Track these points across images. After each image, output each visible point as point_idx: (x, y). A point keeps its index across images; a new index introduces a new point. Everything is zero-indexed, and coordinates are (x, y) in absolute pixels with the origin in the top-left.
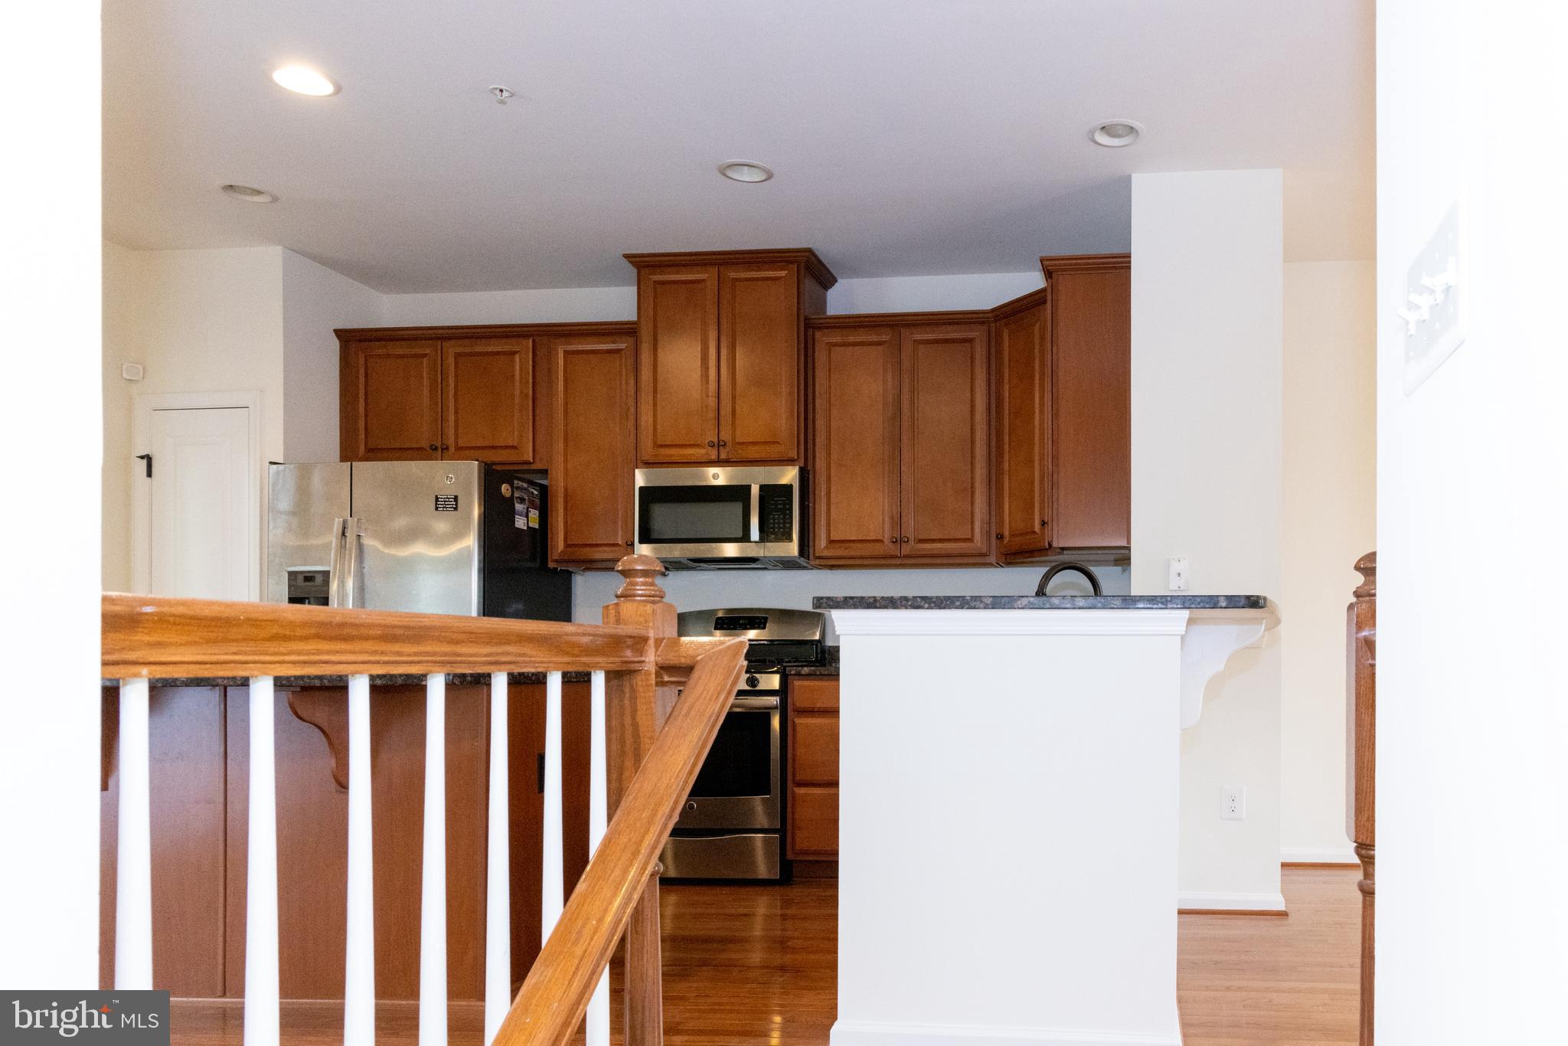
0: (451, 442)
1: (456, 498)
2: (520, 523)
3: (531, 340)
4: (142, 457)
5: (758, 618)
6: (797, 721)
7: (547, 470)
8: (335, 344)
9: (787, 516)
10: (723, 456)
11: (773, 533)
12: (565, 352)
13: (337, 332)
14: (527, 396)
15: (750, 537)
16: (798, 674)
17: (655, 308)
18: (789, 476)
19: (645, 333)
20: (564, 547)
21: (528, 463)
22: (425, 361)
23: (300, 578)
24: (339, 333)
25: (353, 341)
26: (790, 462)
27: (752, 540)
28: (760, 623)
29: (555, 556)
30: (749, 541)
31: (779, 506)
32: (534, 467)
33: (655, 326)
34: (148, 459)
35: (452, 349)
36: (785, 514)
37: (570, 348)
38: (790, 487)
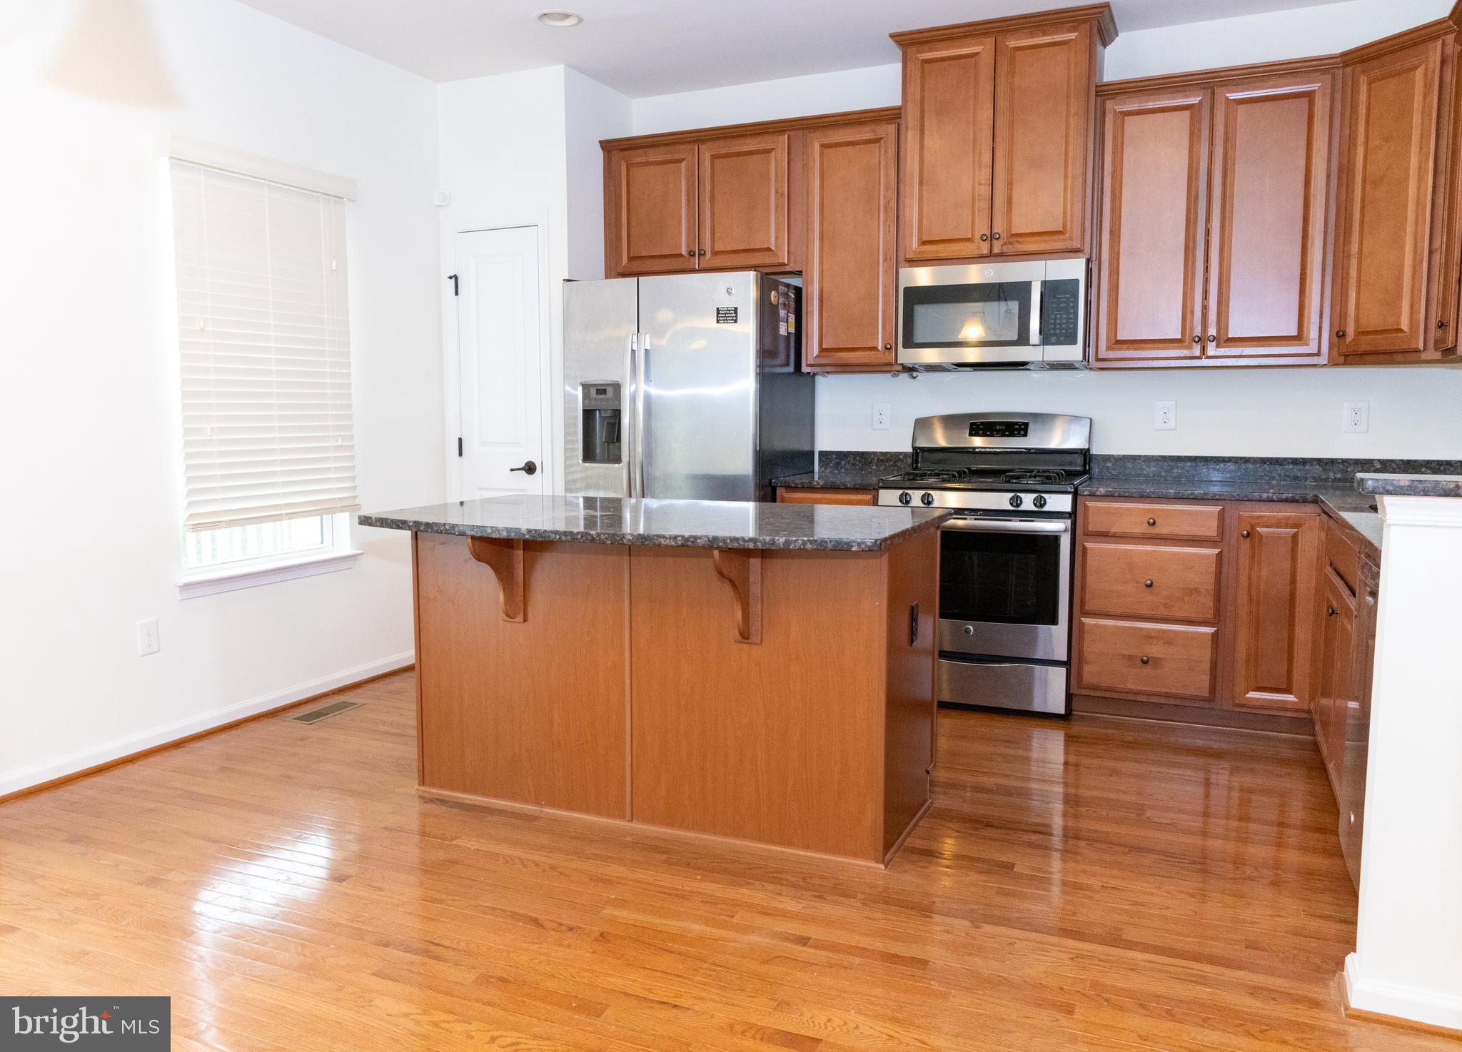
0: (707, 246)
1: (736, 310)
2: (782, 329)
3: (786, 136)
4: (451, 278)
5: (1017, 423)
6: (1088, 545)
7: (801, 272)
8: (599, 155)
9: (1072, 316)
10: (996, 250)
11: (1055, 335)
12: (823, 146)
13: (601, 142)
14: (782, 195)
15: (1028, 339)
16: (1093, 495)
17: (923, 90)
18: (1073, 269)
19: (911, 118)
20: (819, 352)
21: (783, 265)
22: (683, 165)
23: (593, 391)
24: (604, 144)
25: (616, 150)
26: (1075, 252)
27: (1031, 343)
28: (1019, 430)
29: (811, 361)
30: (1028, 344)
31: (1062, 305)
32: (788, 269)
33: (922, 111)
34: (456, 277)
35: (707, 152)
36: (1069, 314)
37: (826, 141)
38: (1077, 281)
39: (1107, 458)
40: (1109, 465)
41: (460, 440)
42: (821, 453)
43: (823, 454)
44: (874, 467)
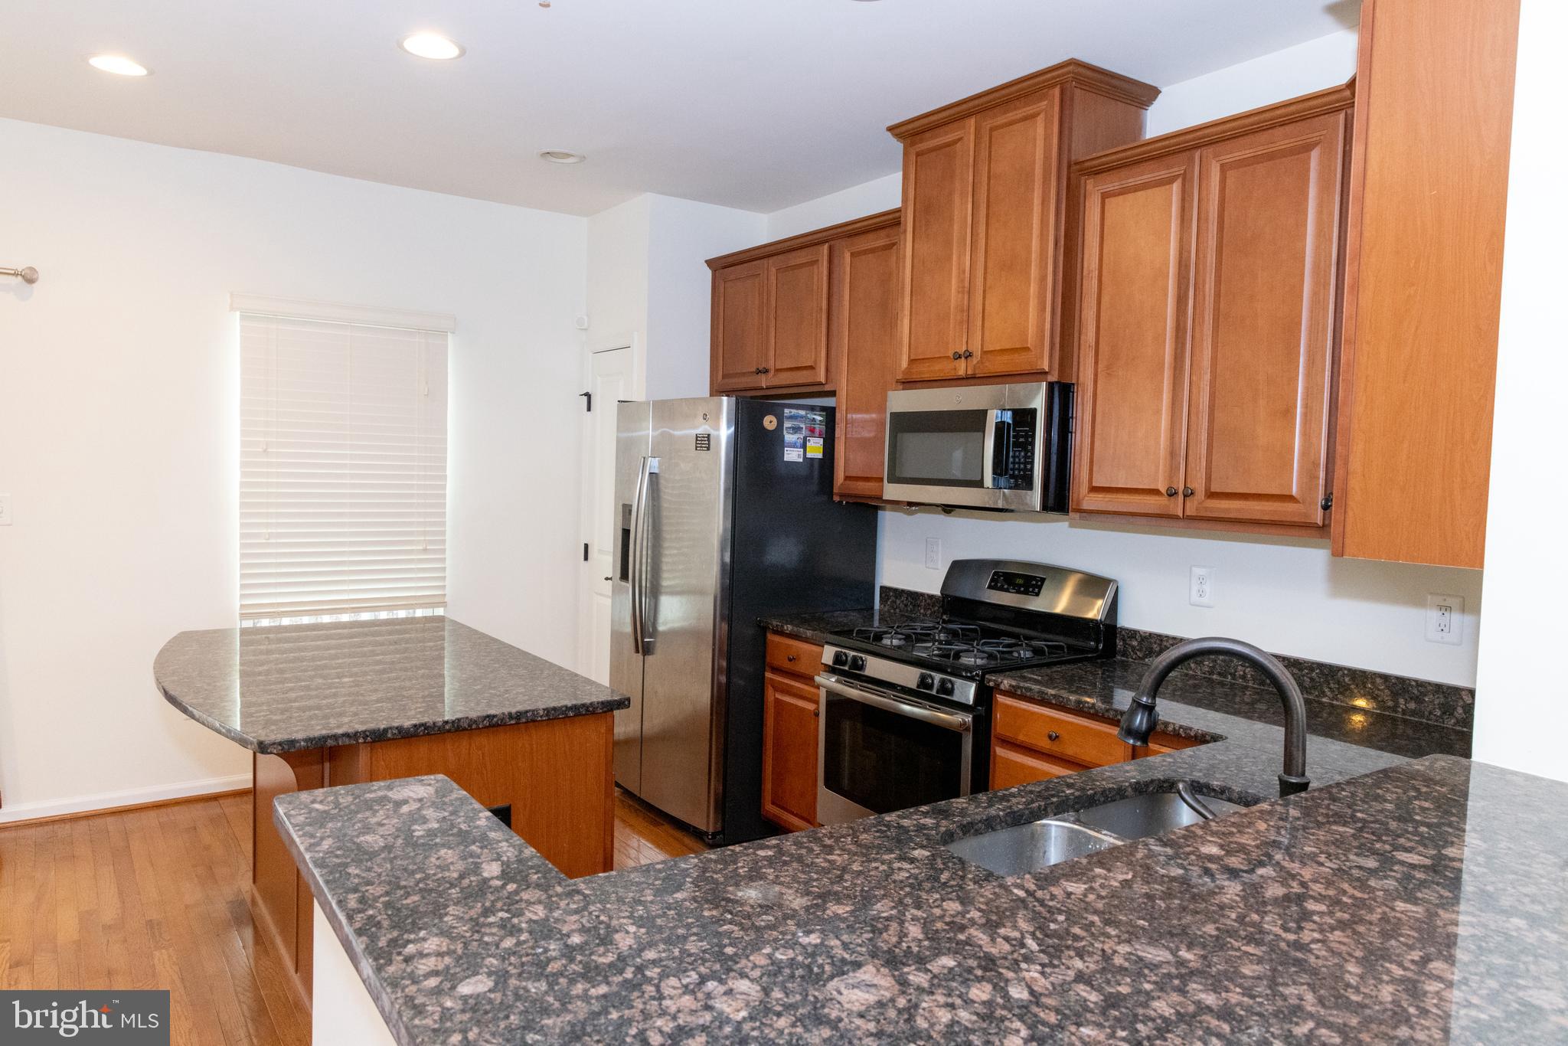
0: (771, 365)
1: (709, 437)
2: (792, 455)
3: (827, 247)
4: (584, 394)
6: (998, 751)
7: (835, 392)
8: (708, 273)
9: (1029, 453)
10: (969, 373)
11: (1014, 477)
12: (852, 255)
13: (706, 261)
14: (822, 309)
15: (984, 482)
16: (999, 689)
17: (915, 187)
19: (907, 222)
20: (843, 480)
21: (821, 384)
22: (758, 280)
24: (709, 263)
25: (720, 270)
26: (1041, 375)
27: (985, 485)
30: (983, 486)
31: (1021, 439)
32: (825, 388)
33: (914, 211)
34: (588, 395)
36: (1026, 451)
37: (855, 249)
38: (1034, 412)
39: (1133, 634)
40: (1135, 643)
41: (586, 546)
42: (882, 588)
43: (885, 590)
44: (922, 611)
